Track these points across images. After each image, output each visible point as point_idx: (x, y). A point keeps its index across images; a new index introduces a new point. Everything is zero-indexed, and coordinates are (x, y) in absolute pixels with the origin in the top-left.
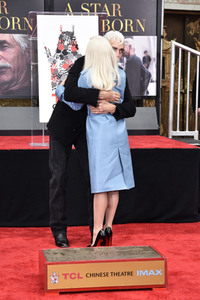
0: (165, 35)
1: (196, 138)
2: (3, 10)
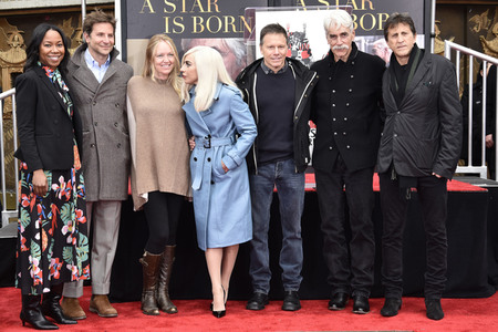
0: (438, 32)
1: (484, 175)
2: (213, 7)
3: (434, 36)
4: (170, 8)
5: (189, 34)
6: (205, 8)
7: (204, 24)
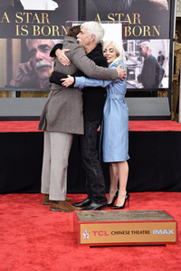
2: (45, 20)
4: (20, 20)
5: (31, 36)
6: (41, 21)
7: (40, 30)
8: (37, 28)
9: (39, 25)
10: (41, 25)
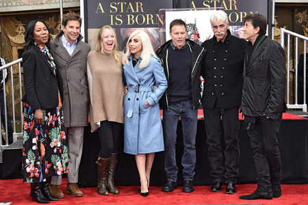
0: (276, 23)
1: (305, 110)
2: (140, 9)
3: (274, 26)
4: (114, 10)
5: (125, 25)
6: (135, 10)
7: (134, 19)
8: (131, 17)
9: (133, 14)
10: (135, 14)
